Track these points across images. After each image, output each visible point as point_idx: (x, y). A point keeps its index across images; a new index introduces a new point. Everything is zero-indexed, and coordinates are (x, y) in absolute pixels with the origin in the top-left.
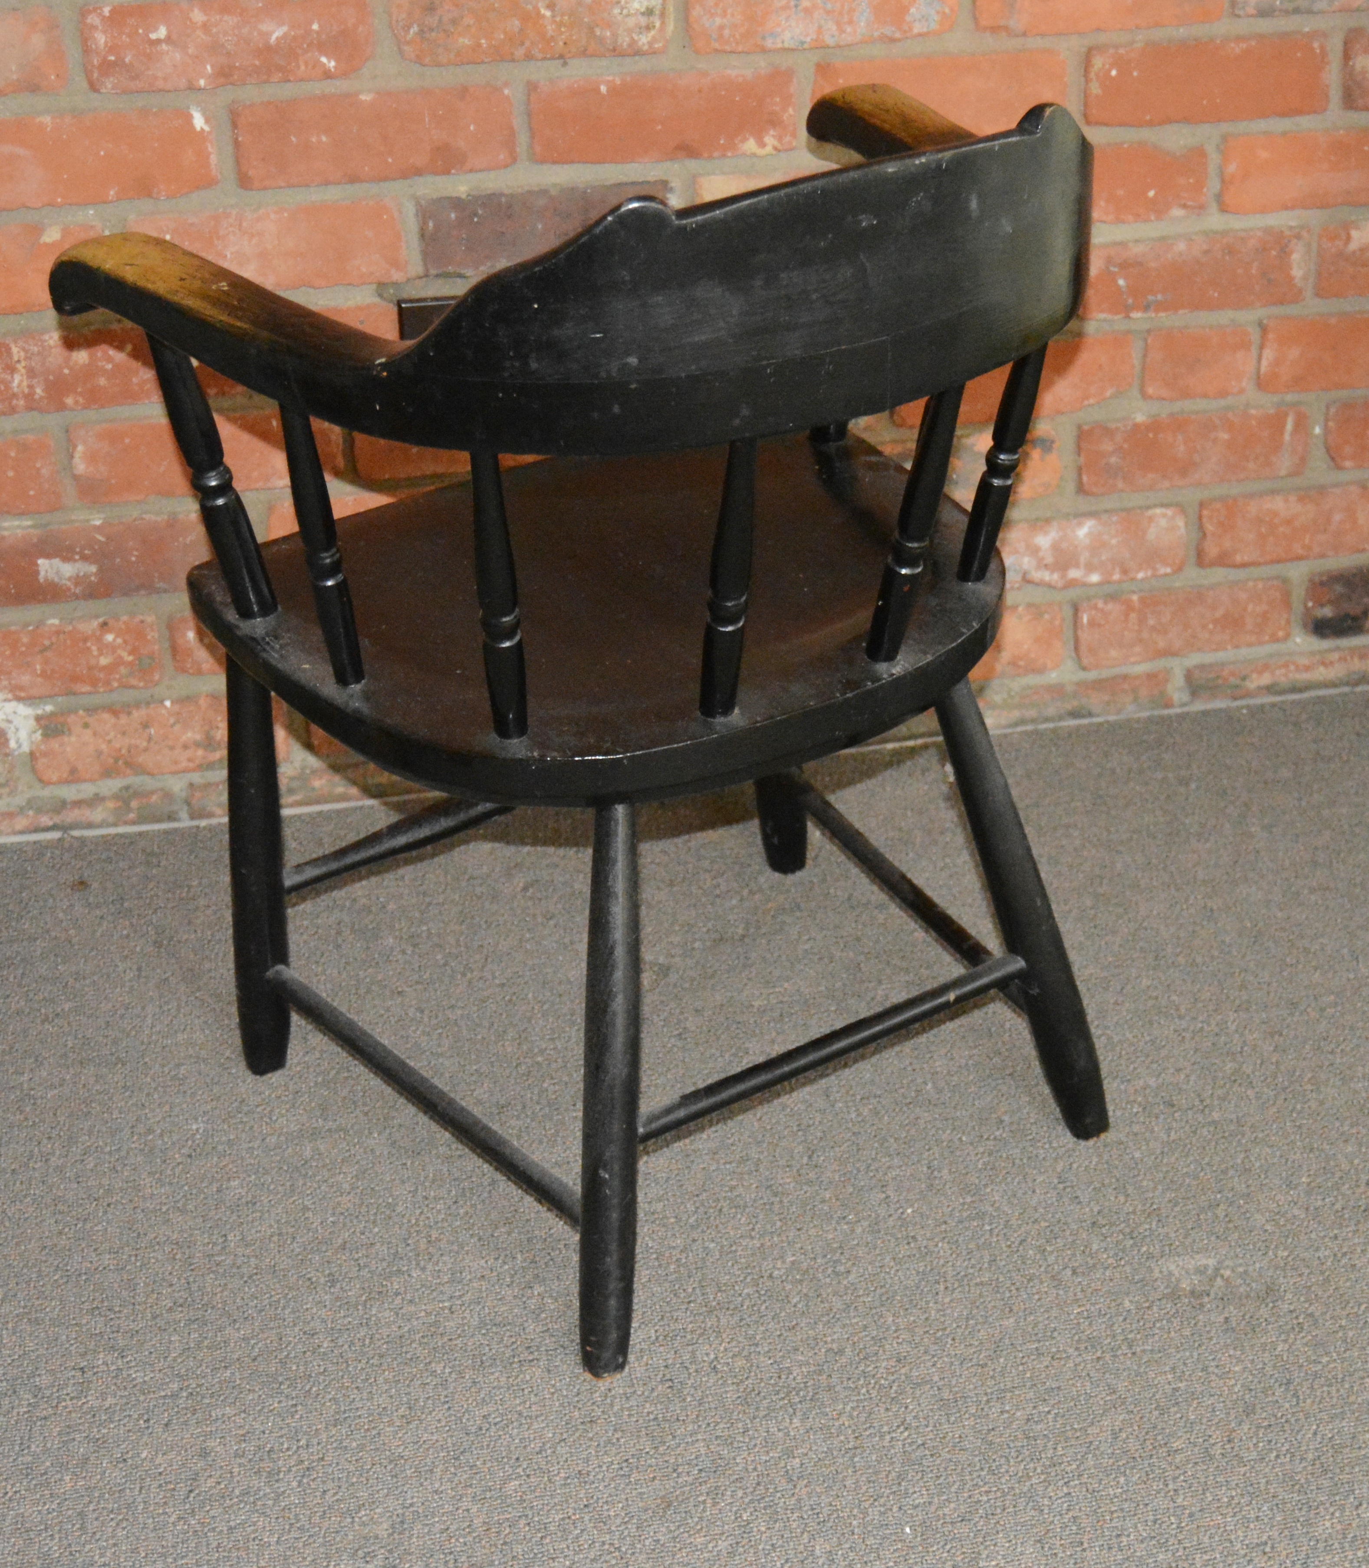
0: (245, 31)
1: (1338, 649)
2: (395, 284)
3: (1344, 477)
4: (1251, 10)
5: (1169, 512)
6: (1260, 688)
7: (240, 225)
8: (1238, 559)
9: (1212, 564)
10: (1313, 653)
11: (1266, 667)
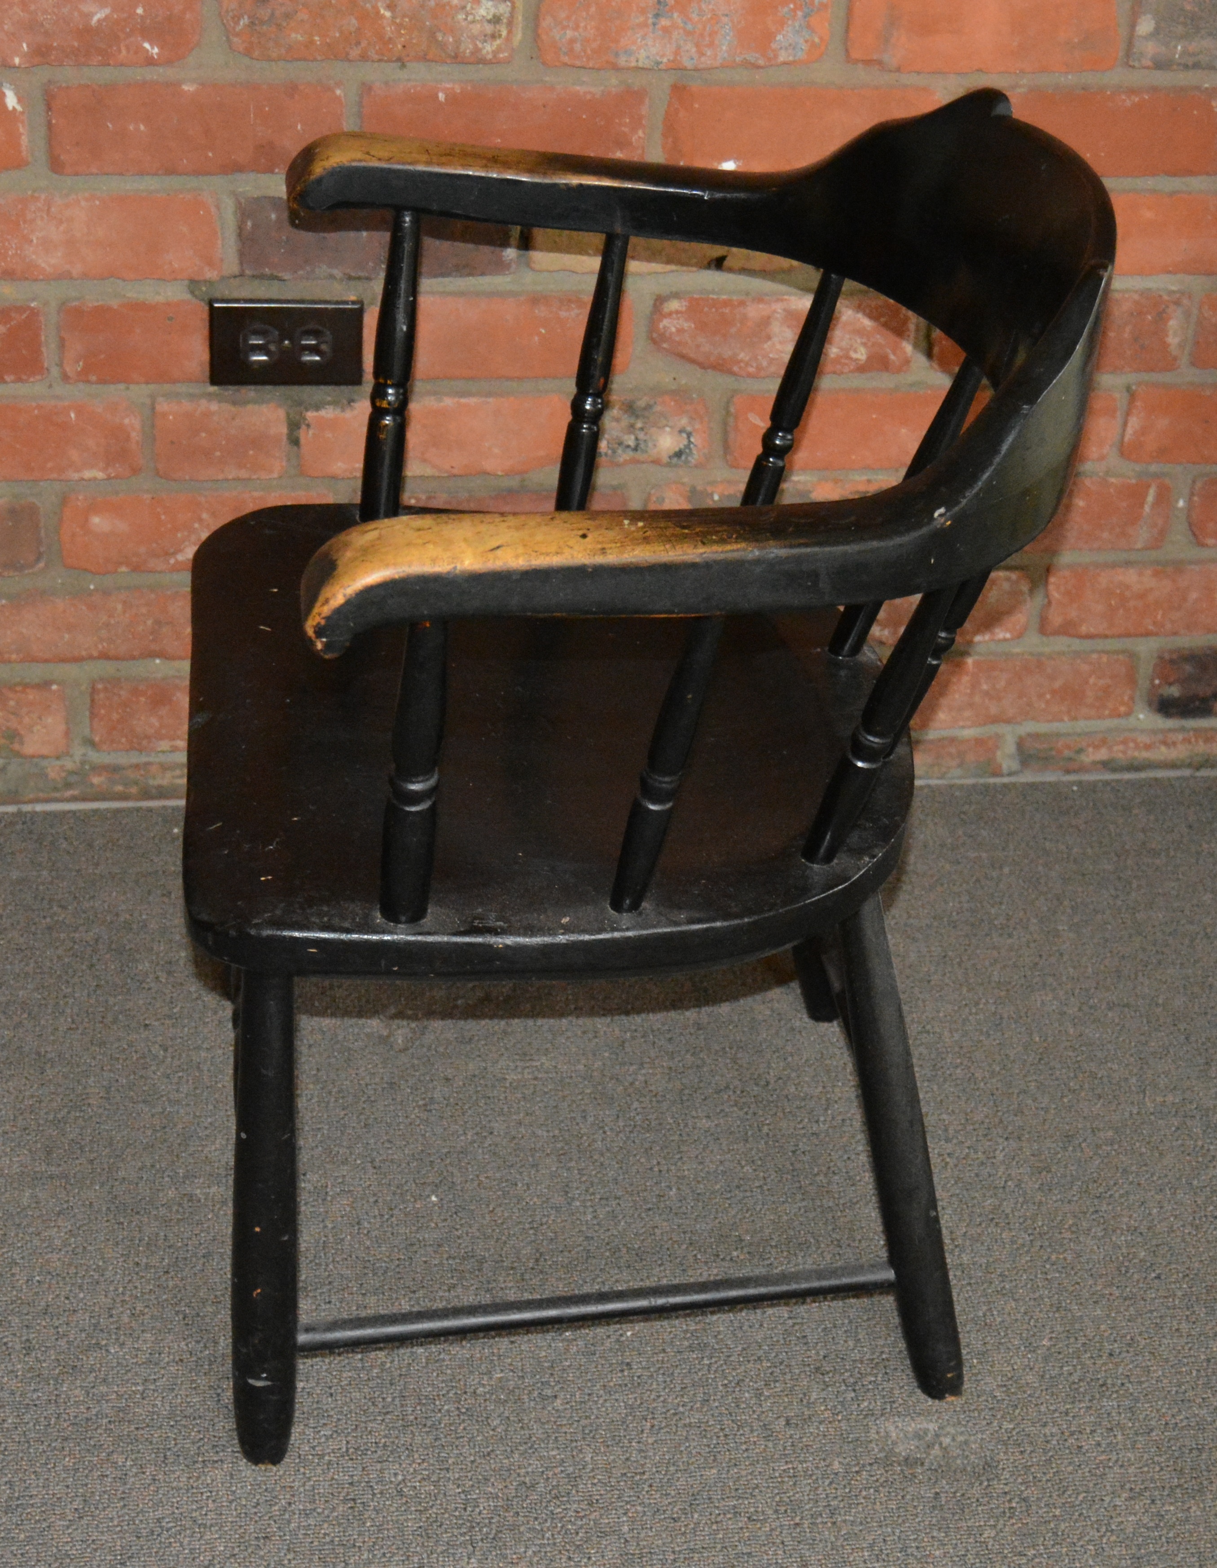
0: (65, 10)
1: (1183, 729)
2: (209, 283)
3: (1205, 553)
4: (1147, 62)
5: (1014, 576)
6: (1094, 763)
7: (49, 210)
8: (1084, 629)
9: (1057, 633)
10: (1154, 732)
11: (1104, 742)
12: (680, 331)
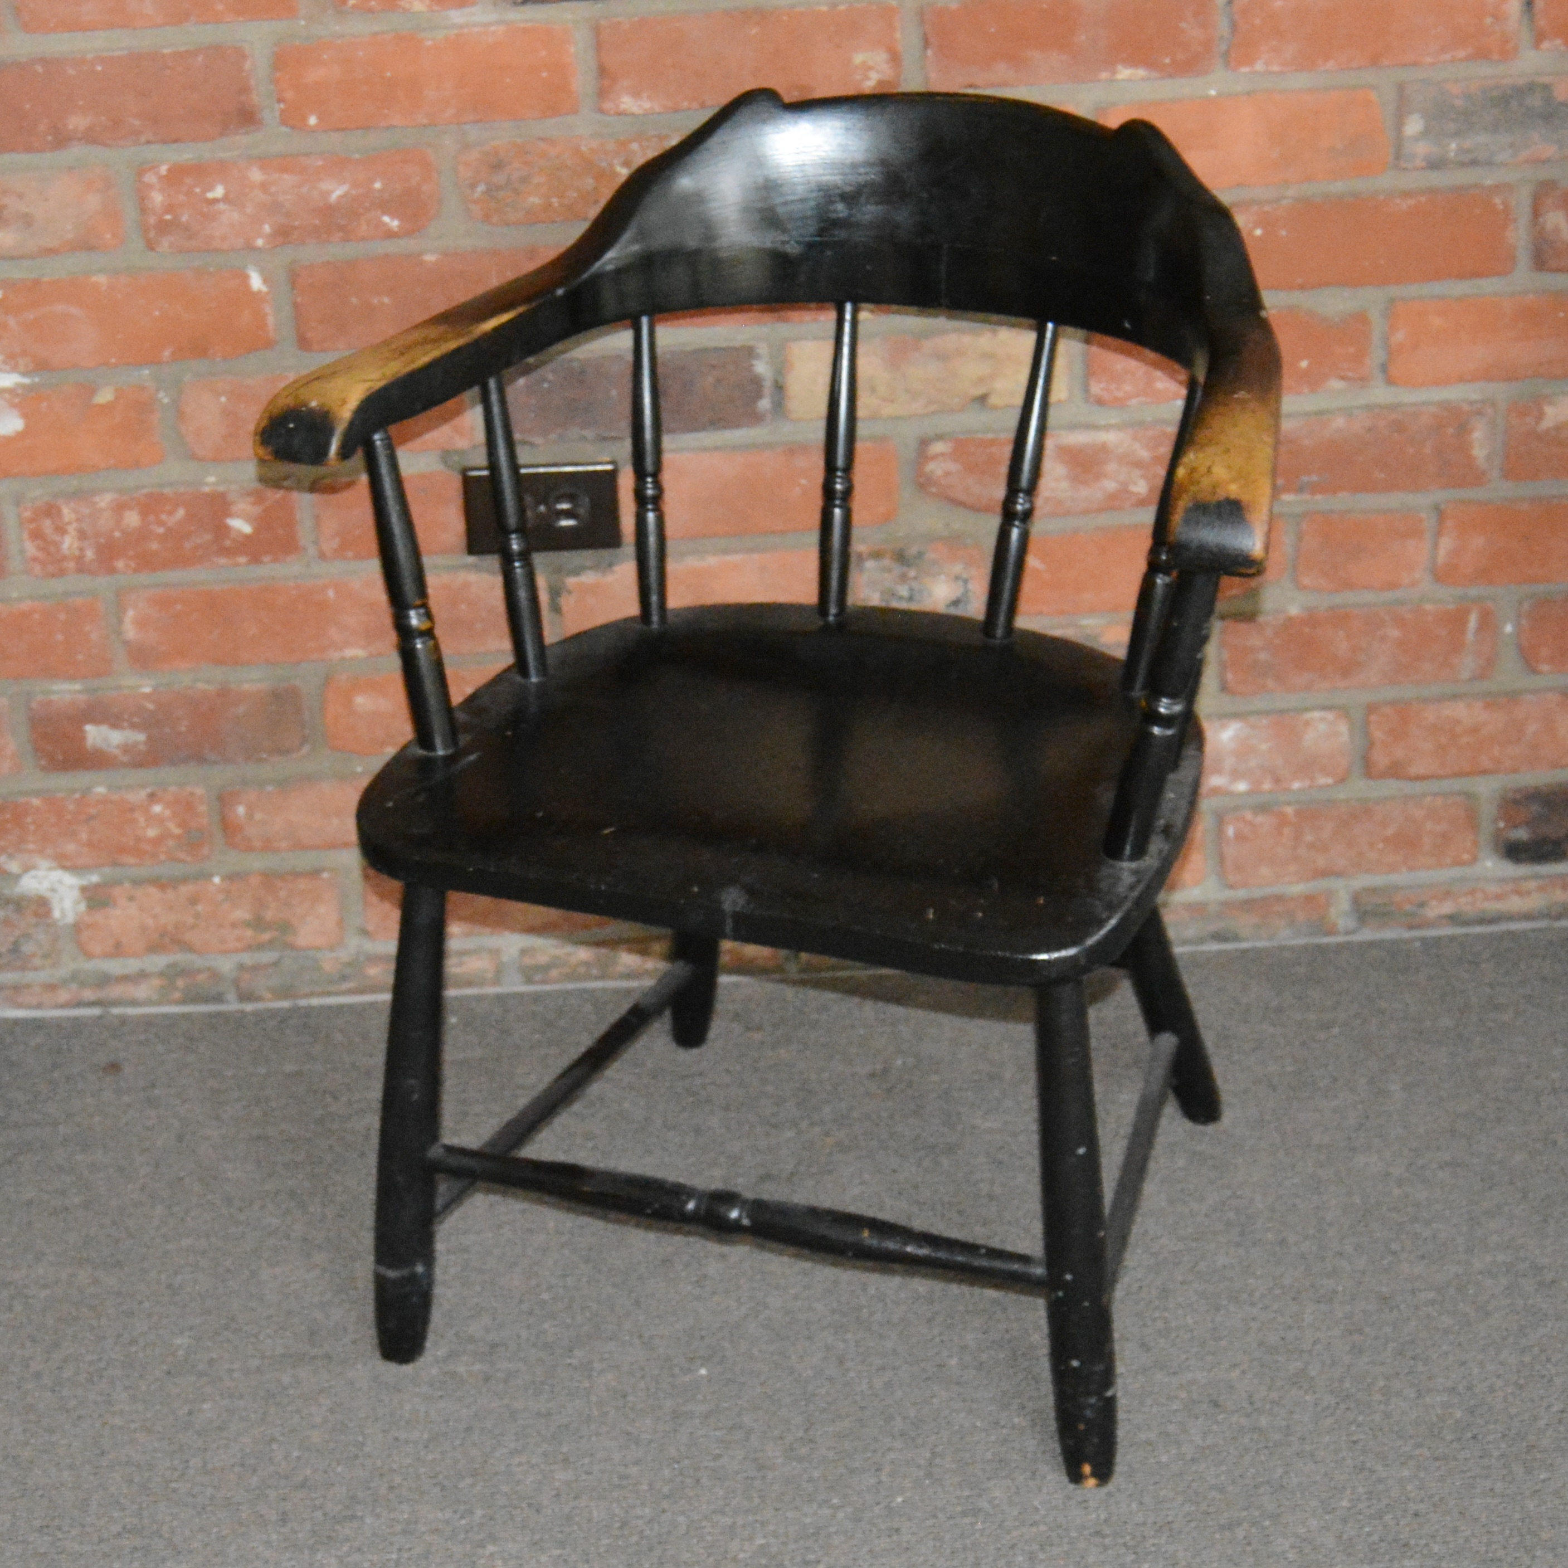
0: (304, 190)
1: (1537, 877)
2: (461, 453)
3: (1540, 681)
4: (1419, 162)
5: (1330, 716)
6: (1441, 917)
8: (1413, 770)
9: (1383, 775)
10: (1502, 880)
11: (1448, 894)
12: (947, 474)
